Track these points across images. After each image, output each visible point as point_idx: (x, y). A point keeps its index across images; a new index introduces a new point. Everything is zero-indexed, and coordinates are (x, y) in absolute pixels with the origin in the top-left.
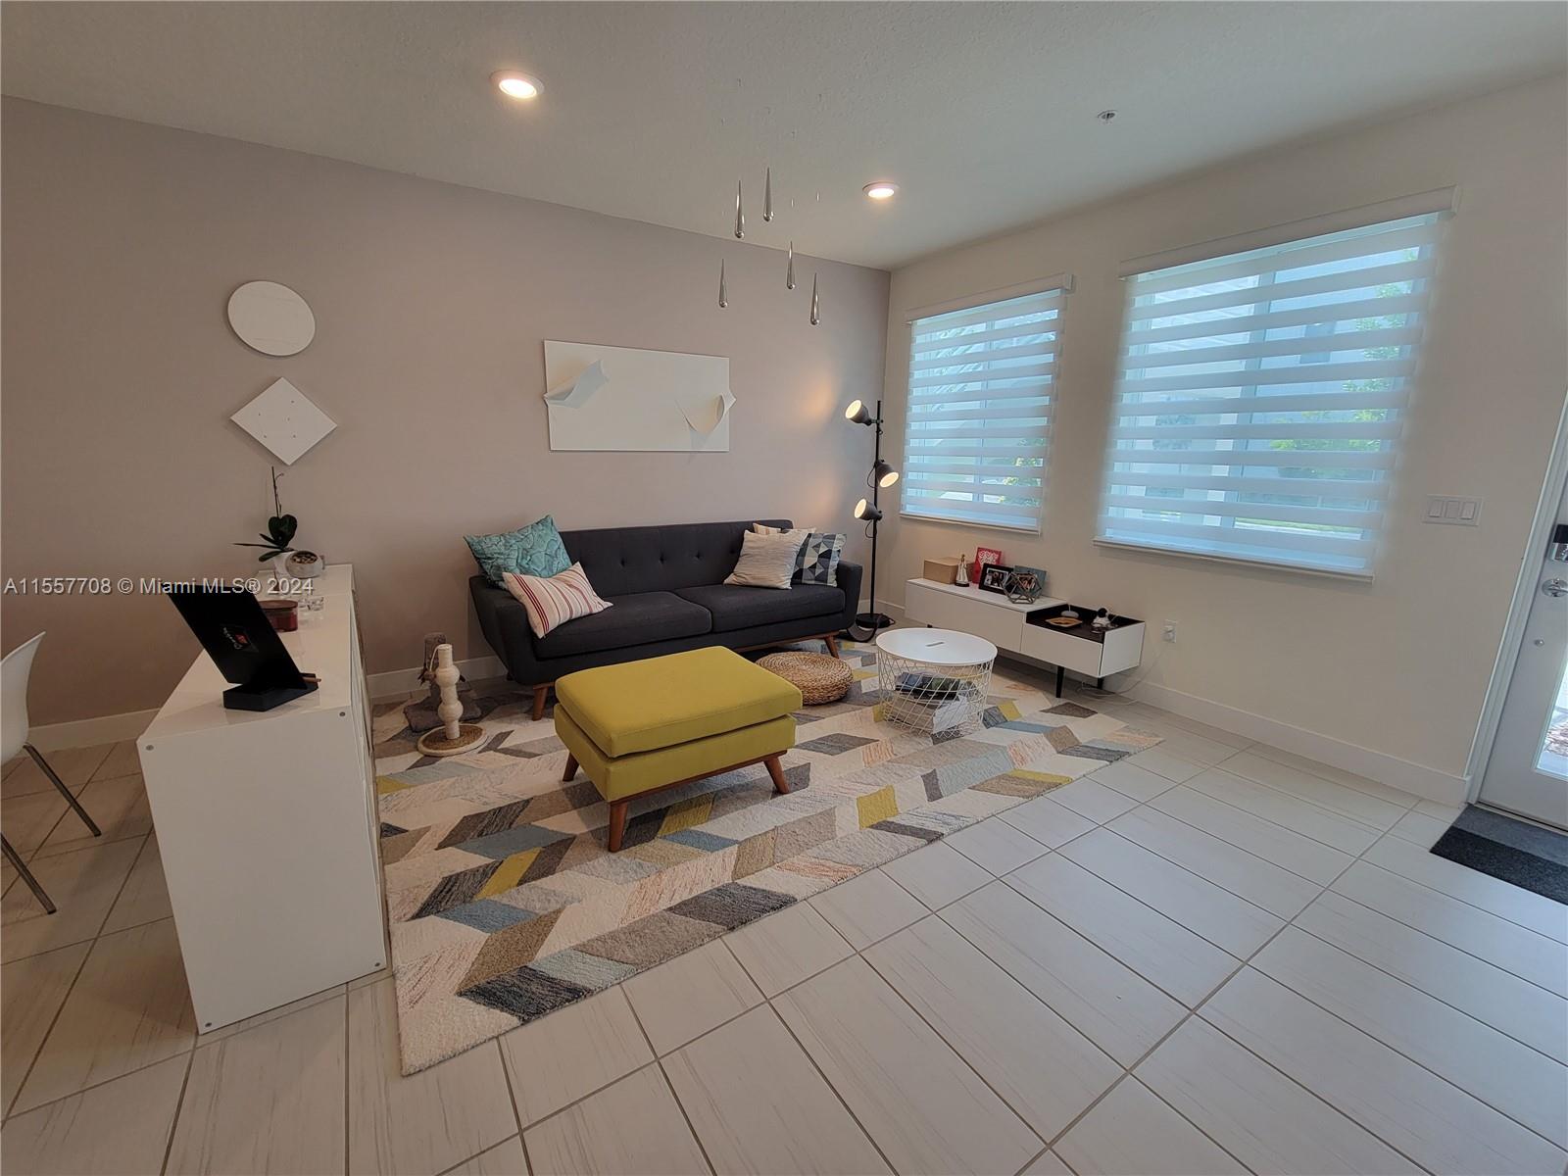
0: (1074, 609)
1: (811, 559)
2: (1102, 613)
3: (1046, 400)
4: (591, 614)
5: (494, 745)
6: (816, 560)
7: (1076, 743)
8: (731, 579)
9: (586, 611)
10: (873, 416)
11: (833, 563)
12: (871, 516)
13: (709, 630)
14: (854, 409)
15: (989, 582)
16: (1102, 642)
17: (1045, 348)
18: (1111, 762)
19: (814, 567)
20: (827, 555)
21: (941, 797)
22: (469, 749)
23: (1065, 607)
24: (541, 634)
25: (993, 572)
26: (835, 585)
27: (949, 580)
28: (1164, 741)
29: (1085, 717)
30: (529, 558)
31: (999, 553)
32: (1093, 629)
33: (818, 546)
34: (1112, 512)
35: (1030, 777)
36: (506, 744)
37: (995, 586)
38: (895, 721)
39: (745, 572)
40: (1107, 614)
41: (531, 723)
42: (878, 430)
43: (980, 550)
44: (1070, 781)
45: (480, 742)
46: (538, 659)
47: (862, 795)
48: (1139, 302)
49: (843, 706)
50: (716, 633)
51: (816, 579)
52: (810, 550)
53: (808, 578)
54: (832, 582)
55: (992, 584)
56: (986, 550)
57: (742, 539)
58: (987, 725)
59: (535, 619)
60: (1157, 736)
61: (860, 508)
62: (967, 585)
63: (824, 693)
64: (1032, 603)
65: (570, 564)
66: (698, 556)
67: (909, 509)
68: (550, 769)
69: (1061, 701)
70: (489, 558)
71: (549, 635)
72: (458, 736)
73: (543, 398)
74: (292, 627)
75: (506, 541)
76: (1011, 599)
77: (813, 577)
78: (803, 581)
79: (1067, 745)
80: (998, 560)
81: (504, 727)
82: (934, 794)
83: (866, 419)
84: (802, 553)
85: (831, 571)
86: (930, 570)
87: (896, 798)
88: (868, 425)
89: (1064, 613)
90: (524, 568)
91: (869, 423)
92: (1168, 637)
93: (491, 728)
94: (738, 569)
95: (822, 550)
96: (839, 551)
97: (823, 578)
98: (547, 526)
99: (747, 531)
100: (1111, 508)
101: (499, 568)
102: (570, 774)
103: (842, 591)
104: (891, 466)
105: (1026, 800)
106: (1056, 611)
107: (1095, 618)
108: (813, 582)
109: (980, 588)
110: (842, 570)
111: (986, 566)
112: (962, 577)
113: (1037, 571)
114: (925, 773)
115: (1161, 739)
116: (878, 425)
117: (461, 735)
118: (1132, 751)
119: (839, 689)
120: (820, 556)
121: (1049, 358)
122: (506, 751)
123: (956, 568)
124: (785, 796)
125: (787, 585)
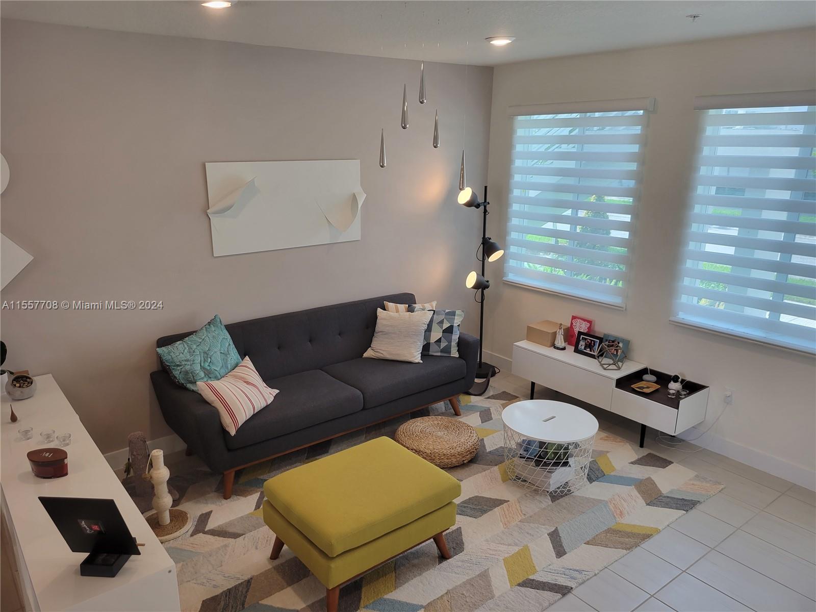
0: (653, 373)
1: (436, 334)
2: (675, 379)
3: (629, 200)
4: (267, 406)
5: (201, 526)
6: (440, 335)
7: (659, 495)
8: (369, 354)
9: (263, 405)
10: (480, 200)
11: (455, 337)
12: (481, 286)
13: (361, 408)
14: (465, 196)
15: (583, 347)
16: (677, 408)
17: (631, 157)
18: (687, 511)
19: (439, 341)
20: (449, 331)
21: (565, 553)
22: (182, 533)
23: (645, 371)
24: (233, 432)
25: (586, 339)
26: (457, 355)
27: (549, 344)
28: (725, 488)
29: (664, 467)
30: (209, 360)
31: (590, 322)
32: (669, 394)
33: (441, 322)
34: (684, 299)
35: (629, 530)
36: (211, 525)
37: (588, 351)
38: (519, 480)
39: (380, 348)
40: (680, 380)
41: (224, 501)
42: (485, 211)
43: (574, 318)
44: (658, 531)
45: (189, 526)
46: (229, 450)
47: (506, 555)
48: (709, 131)
49: (474, 467)
50: (367, 409)
51: (442, 351)
52: (435, 326)
53: (435, 351)
54: (455, 353)
55: (585, 349)
56: (579, 318)
57: (375, 317)
58: (590, 479)
59: (226, 420)
60: (720, 483)
61: (471, 279)
62: (564, 349)
63: (460, 458)
64: (619, 368)
65: (241, 360)
66: (340, 334)
67: (511, 277)
68: (257, 549)
69: (645, 452)
70: (178, 366)
71: (239, 431)
72: (169, 521)
73: (206, 212)
74: (65, 473)
75: (190, 348)
76: (602, 365)
77: (440, 350)
78: (431, 353)
79: (654, 498)
80: (589, 328)
81: (204, 508)
82: (560, 552)
83: (475, 204)
84: (429, 329)
85: (454, 344)
86: (532, 334)
87: (532, 556)
88: (477, 208)
89: (646, 377)
90: (207, 370)
91: (478, 206)
92: (728, 400)
93: (194, 509)
94: (374, 344)
95: (446, 325)
96: (459, 325)
97: (447, 350)
98: (217, 327)
99: (379, 309)
100: (683, 295)
101: (187, 373)
102: (276, 553)
103: (464, 362)
104: (498, 244)
105: (628, 551)
106: (638, 376)
107: (670, 382)
108: (439, 354)
109: (575, 351)
110: (462, 343)
111: (580, 333)
112: (560, 342)
113: (623, 341)
114: (549, 532)
115: (723, 486)
116: (485, 207)
117: (171, 520)
118: (702, 500)
119: (471, 453)
120: (444, 331)
121: (633, 166)
122: (213, 533)
123: (554, 334)
124: (448, 560)
125: (417, 358)
